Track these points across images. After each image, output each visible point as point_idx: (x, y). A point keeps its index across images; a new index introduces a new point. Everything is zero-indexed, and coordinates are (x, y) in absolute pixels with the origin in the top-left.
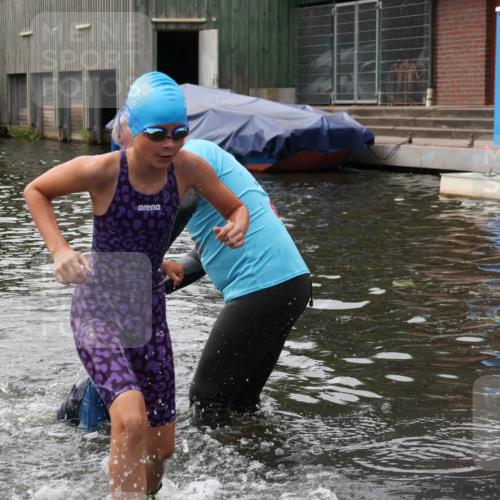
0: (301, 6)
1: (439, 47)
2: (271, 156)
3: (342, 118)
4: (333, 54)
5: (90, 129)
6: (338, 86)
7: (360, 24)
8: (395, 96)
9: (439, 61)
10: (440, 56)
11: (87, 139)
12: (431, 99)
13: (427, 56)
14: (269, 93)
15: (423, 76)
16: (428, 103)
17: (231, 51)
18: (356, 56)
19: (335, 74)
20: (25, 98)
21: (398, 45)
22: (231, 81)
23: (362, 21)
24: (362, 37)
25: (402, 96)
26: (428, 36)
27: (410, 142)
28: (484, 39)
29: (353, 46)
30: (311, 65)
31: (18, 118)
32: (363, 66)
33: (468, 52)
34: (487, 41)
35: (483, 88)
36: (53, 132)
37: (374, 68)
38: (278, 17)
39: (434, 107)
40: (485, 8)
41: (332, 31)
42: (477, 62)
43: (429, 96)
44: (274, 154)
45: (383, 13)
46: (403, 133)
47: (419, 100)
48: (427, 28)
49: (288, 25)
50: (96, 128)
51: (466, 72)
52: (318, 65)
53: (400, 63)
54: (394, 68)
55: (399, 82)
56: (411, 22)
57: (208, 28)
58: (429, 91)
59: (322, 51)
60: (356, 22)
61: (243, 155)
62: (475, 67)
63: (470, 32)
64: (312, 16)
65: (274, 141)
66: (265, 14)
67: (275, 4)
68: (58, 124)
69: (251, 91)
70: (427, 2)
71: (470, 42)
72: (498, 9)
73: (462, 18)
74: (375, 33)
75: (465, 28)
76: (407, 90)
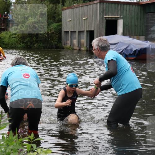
0: (147, 13)
2: (134, 55)
5: (86, 47)
11: (85, 50)
14: (137, 37)
17: (127, 25)
20: (69, 38)
22: (126, 34)
30: (150, 30)
31: (67, 43)
36: (76, 47)
38: (140, 16)
44: (135, 54)
49: (143, 19)
50: (88, 46)
52: (151, 30)
57: (120, 19)
59: (153, 26)
61: (127, 55)
64: (150, 16)
65: (135, 51)
66: (136, 15)
67: (139, 13)
68: (77, 45)
69: (132, 37)
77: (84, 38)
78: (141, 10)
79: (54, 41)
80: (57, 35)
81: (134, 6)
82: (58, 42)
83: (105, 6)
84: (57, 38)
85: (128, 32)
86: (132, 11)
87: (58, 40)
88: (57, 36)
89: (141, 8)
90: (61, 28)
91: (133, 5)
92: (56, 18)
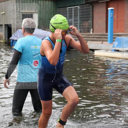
0: (59, 8)
1: (94, 18)
5: (5, 39)
7: (74, 13)
8: (83, 31)
9: (94, 22)
10: (94, 21)
11: (4, 42)
13: (91, 20)
15: (90, 25)
16: (91, 33)
17: (41, 19)
18: (73, 21)
21: (84, 18)
22: (41, 27)
23: (75, 12)
24: (75, 16)
25: (85, 31)
26: (91, 16)
27: (87, 42)
28: (105, 16)
29: (72, 18)
32: (75, 23)
33: (101, 19)
35: (105, 29)
37: (78, 24)
38: (53, 11)
39: (93, 33)
40: (105, 8)
41: (67, 14)
42: (104, 22)
43: (91, 31)
45: (80, 10)
47: (89, 32)
48: (91, 13)
50: (7, 39)
51: (101, 25)
53: (84, 22)
54: (83, 24)
55: (84, 27)
56: (87, 12)
58: (92, 29)
60: (73, 12)
62: (103, 23)
64: (62, 10)
66: (50, 10)
67: (52, 7)
69: (46, 29)
70: (91, 7)
71: (102, 17)
72: (109, 9)
73: (100, 11)
74: (78, 15)
75: (101, 13)
76: (86, 29)
77: (2, 31)
78: (53, 5)
81: (47, 2)
83: (21, 1)
85: (43, 25)
86: (46, 6)
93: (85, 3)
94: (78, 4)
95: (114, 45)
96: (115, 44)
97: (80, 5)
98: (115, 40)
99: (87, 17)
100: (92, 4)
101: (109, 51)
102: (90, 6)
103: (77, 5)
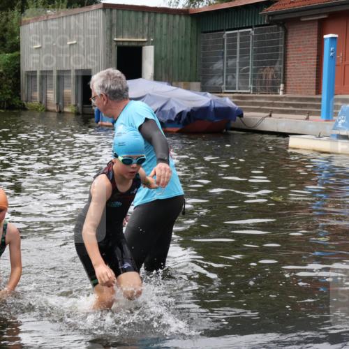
0: (205, 32)
1: (288, 59)
2: (179, 123)
3: (225, 101)
4: (224, 62)
5: (75, 105)
6: (227, 82)
7: (240, 44)
8: (261, 88)
9: (288, 68)
10: (288, 65)
11: (73, 111)
12: (283, 91)
13: (281, 64)
14: (184, 85)
15: (278, 76)
16: (281, 93)
17: (162, 59)
18: (237, 64)
19: (225, 74)
20: (36, 86)
21: (263, 57)
22: (161, 77)
23: (242, 42)
24: (241, 52)
25: (265, 88)
26: (281, 52)
27: (270, 116)
28: (316, 54)
29: (236, 57)
30: (211, 68)
31: (32, 98)
32: (241, 70)
33: (306, 62)
34: (318, 56)
35: (314, 84)
36: (53, 107)
37: (248, 71)
38: (191, 39)
39: (284, 95)
40: (316, 36)
41: (223, 48)
42: (311, 68)
43: (281, 89)
44: (181, 122)
45: (255, 38)
46: (266, 111)
47: (275, 91)
48: (281, 47)
49: (197, 44)
50: (79, 105)
51: (304, 74)
52: (214, 68)
53: (264, 68)
54: (260, 72)
55: (264, 80)
56: (271, 43)
57: (148, 45)
58: (282, 86)
59: (217, 60)
60: (238, 43)
61: (164, 122)
62: (309, 71)
63: (307, 50)
64: (211, 39)
65: (181, 113)
66: (182, 37)
67: (189, 31)
68: (56, 102)
69: (174, 83)
70: (281, 31)
71: (307, 56)
72: (325, 36)
73: (303, 42)
74: (249, 50)
75: (304, 48)
76: (268, 84)
77: (69, 86)
78: (192, 25)
79: (4, 92)
80: (10, 78)
81: (177, 17)
82: (12, 95)
83: (114, 15)
84: (10, 87)
85: (165, 72)
86: (173, 27)
87: (13, 91)
88: (10, 81)
89: (192, 21)
90: (19, 64)
91: (174, 15)
92: (8, 42)
93: (267, 21)
94: (250, 25)
95: (337, 123)
96: (339, 120)
97: (256, 26)
98: (340, 111)
99: (271, 57)
100: (285, 25)
101: (325, 138)
102: (278, 30)
103: (247, 25)
